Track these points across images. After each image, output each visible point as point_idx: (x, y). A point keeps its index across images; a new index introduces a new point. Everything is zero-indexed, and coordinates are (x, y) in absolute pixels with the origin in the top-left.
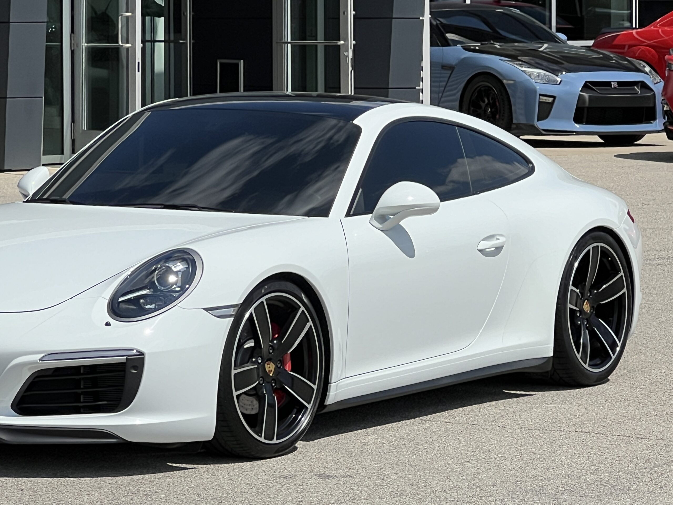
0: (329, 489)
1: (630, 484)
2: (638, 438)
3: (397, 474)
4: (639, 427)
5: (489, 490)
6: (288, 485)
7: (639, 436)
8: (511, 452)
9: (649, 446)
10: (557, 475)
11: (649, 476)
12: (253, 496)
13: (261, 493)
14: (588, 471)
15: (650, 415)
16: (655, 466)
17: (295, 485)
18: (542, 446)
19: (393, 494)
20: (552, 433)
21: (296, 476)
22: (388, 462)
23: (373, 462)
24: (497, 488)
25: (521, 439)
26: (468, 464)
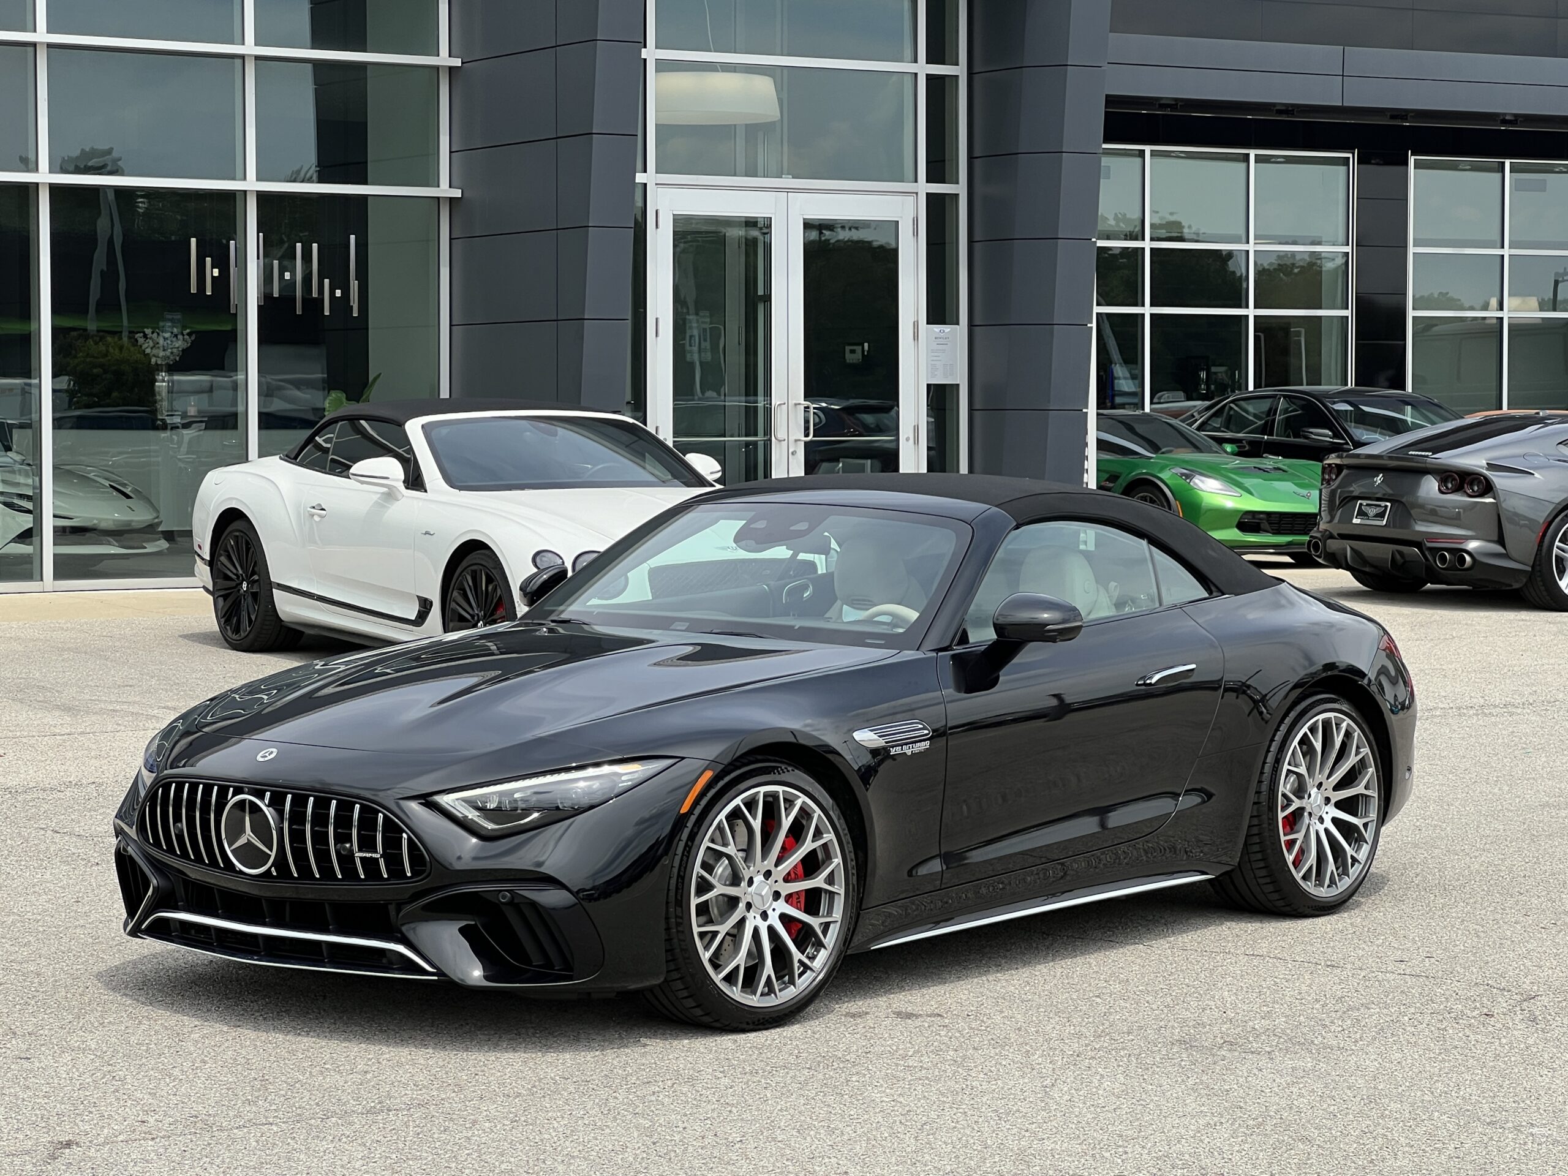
0: (909, 1034)
1: (1314, 1034)
2: (1328, 966)
3: (1001, 1012)
4: (1330, 950)
5: (1122, 1040)
6: (854, 1027)
7: (1329, 963)
8: (1156, 983)
9: (1342, 978)
10: (1216, 1019)
11: (1340, 1023)
12: (807, 1043)
13: (817, 1039)
14: (1258, 1015)
15: (1346, 932)
16: (1350, 1009)
17: (864, 1027)
18: (1198, 974)
19: (993, 1042)
20: (1213, 955)
21: (867, 1013)
22: (992, 995)
23: (971, 994)
24: (1133, 1038)
25: (1171, 964)
26: (1098, 1000)
